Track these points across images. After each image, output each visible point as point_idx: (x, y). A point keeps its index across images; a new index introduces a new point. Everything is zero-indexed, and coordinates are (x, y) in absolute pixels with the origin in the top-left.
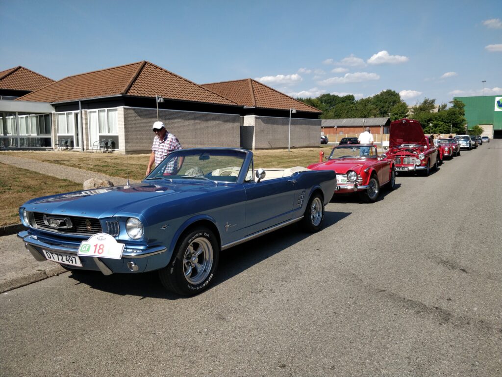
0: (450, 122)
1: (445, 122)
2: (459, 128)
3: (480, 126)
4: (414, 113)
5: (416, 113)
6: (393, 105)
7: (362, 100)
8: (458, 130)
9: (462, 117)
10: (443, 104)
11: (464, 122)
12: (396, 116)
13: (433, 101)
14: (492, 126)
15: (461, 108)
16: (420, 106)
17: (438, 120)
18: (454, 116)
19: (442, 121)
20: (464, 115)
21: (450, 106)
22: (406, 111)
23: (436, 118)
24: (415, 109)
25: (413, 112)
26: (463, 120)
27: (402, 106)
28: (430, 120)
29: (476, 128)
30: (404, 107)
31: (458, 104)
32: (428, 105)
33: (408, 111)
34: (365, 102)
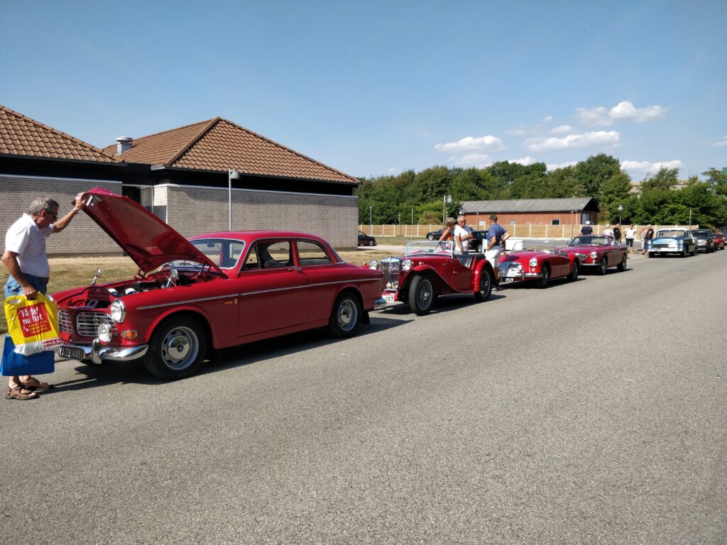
1: (688, 206)
4: (642, 190)
6: (608, 178)
10: (692, 177)
13: (675, 172)
17: (679, 203)
19: (684, 203)
21: (703, 179)
22: (627, 188)
24: (644, 185)
25: (639, 189)
28: (663, 202)
31: (717, 176)
32: (667, 178)
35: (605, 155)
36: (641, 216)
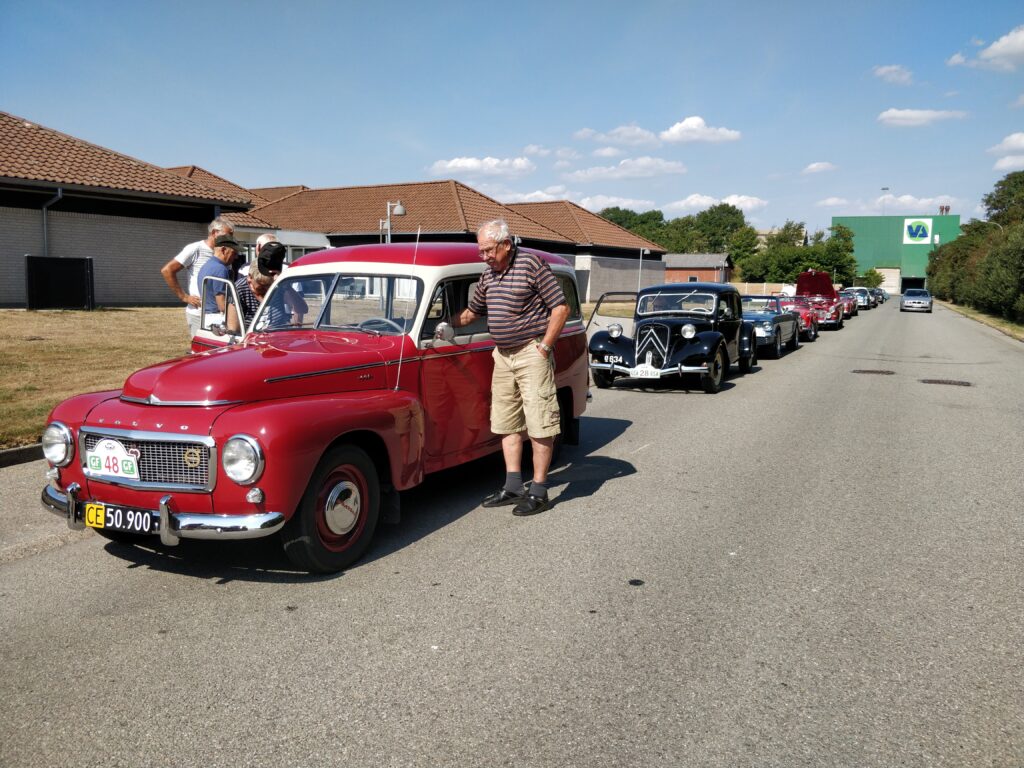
0: (831, 264)
1: (822, 264)
2: (845, 274)
3: (878, 271)
4: (768, 245)
5: (771, 246)
6: (732, 231)
7: (678, 221)
8: (844, 278)
9: (850, 255)
10: (818, 231)
11: (853, 264)
12: (737, 250)
13: (801, 226)
14: (898, 270)
15: (847, 240)
16: (779, 235)
17: (812, 261)
18: (837, 255)
19: (818, 261)
20: (852, 251)
21: (828, 234)
22: (754, 242)
23: (807, 257)
24: (771, 240)
25: (765, 244)
26: (852, 261)
27: (748, 232)
28: (798, 259)
29: (872, 273)
30: (751, 235)
31: (843, 232)
32: (791, 233)
33: (758, 242)
34: (684, 225)
35: (728, 205)
36: (775, 273)
